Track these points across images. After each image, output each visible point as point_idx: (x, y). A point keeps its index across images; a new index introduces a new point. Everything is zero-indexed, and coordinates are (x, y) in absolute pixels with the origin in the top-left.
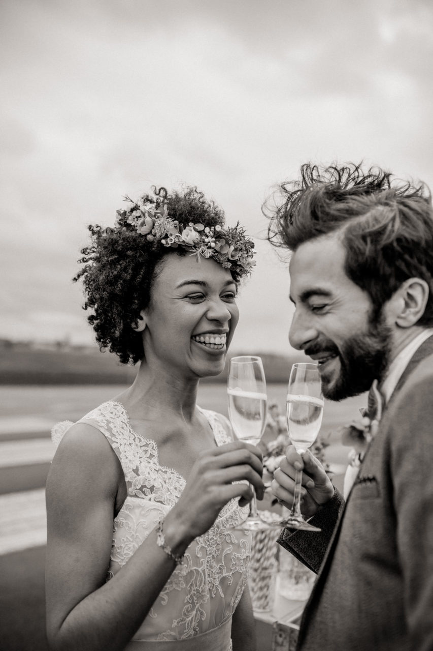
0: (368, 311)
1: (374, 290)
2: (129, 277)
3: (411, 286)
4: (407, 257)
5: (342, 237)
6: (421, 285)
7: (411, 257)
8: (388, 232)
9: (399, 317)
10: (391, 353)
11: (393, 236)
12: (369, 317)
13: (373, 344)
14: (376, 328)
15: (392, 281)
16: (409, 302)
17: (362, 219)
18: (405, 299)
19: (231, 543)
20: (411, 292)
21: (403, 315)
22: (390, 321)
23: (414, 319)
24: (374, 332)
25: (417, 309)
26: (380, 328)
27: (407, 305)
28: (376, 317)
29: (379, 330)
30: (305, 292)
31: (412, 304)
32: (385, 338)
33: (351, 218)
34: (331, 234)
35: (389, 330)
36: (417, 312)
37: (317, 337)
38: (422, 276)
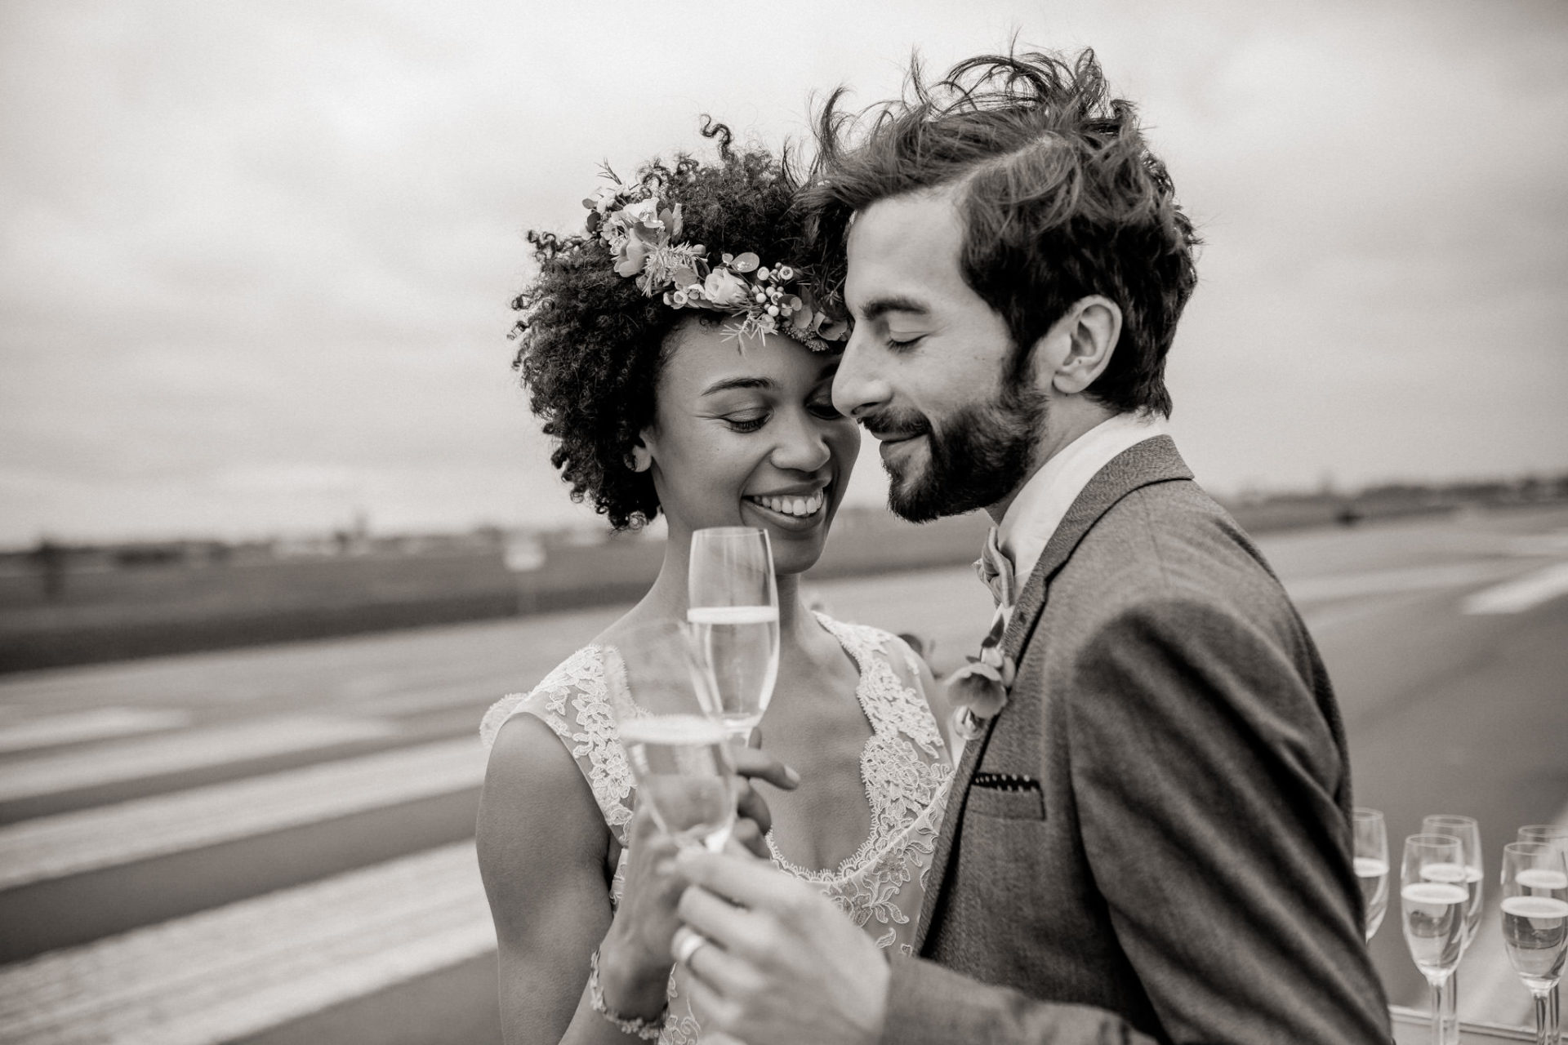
0: (1003, 359)
1: (1015, 314)
2: (603, 374)
3: (1087, 311)
4: (1087, 253)
5: (962, 198)
6: (1108, 311)
7: (1095, 254)
8: (1058, 203)
9: (1057, 373)
10: (1038, 446)
11: (1068, 214)
12: (1004, 371)
13: (1007, 425)
14: (1016, 393)
15: (1052, 300)
16: (1081, 341)
17: (1007, 162)
18: (1072, 336)
19: (892, 923)
20: (1087, 322)
21: (1066, 369)
22: (1043, 381)
23: (1088, 378)
24: (1012, 402)
25: (1094, 359)
26: (1024, 393)
27: (1076, 348)
28: (1018, 370)
29: (1021, 398)
30: (875, 302)
31: (1087, 348)
32: (1032, 415)
33: (983, 158)
34: (938, 189)
35: (1041, 399)
36: (1096, 365)
37: (889, 401)
38: (1111, 293)
